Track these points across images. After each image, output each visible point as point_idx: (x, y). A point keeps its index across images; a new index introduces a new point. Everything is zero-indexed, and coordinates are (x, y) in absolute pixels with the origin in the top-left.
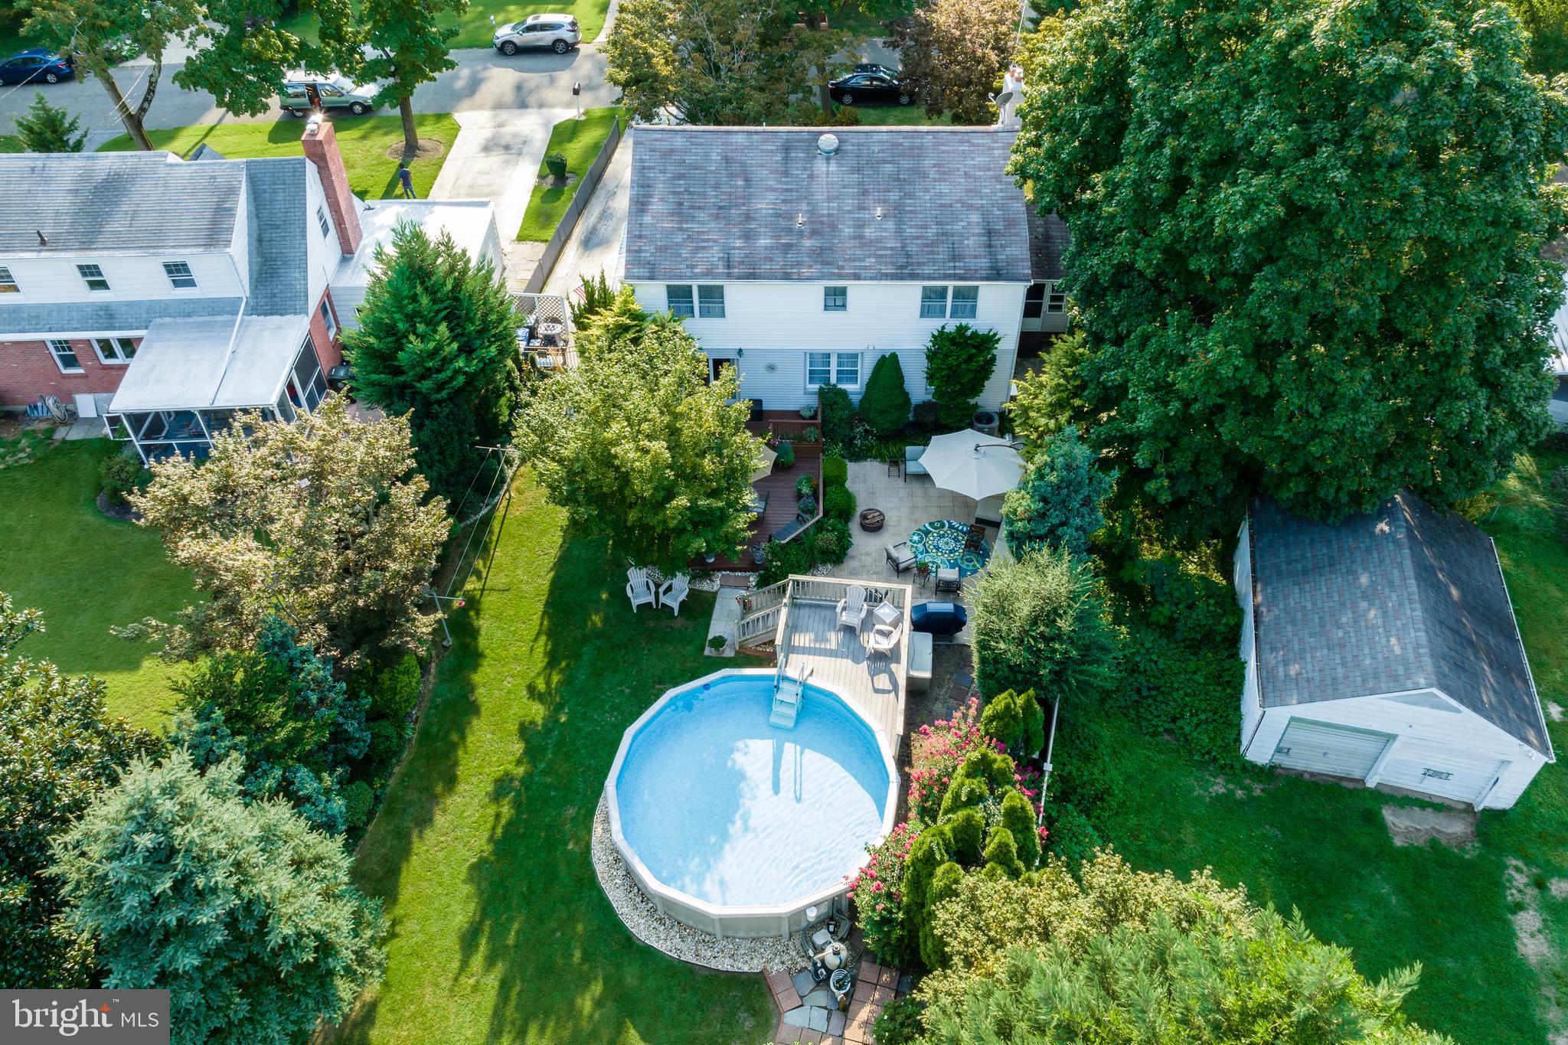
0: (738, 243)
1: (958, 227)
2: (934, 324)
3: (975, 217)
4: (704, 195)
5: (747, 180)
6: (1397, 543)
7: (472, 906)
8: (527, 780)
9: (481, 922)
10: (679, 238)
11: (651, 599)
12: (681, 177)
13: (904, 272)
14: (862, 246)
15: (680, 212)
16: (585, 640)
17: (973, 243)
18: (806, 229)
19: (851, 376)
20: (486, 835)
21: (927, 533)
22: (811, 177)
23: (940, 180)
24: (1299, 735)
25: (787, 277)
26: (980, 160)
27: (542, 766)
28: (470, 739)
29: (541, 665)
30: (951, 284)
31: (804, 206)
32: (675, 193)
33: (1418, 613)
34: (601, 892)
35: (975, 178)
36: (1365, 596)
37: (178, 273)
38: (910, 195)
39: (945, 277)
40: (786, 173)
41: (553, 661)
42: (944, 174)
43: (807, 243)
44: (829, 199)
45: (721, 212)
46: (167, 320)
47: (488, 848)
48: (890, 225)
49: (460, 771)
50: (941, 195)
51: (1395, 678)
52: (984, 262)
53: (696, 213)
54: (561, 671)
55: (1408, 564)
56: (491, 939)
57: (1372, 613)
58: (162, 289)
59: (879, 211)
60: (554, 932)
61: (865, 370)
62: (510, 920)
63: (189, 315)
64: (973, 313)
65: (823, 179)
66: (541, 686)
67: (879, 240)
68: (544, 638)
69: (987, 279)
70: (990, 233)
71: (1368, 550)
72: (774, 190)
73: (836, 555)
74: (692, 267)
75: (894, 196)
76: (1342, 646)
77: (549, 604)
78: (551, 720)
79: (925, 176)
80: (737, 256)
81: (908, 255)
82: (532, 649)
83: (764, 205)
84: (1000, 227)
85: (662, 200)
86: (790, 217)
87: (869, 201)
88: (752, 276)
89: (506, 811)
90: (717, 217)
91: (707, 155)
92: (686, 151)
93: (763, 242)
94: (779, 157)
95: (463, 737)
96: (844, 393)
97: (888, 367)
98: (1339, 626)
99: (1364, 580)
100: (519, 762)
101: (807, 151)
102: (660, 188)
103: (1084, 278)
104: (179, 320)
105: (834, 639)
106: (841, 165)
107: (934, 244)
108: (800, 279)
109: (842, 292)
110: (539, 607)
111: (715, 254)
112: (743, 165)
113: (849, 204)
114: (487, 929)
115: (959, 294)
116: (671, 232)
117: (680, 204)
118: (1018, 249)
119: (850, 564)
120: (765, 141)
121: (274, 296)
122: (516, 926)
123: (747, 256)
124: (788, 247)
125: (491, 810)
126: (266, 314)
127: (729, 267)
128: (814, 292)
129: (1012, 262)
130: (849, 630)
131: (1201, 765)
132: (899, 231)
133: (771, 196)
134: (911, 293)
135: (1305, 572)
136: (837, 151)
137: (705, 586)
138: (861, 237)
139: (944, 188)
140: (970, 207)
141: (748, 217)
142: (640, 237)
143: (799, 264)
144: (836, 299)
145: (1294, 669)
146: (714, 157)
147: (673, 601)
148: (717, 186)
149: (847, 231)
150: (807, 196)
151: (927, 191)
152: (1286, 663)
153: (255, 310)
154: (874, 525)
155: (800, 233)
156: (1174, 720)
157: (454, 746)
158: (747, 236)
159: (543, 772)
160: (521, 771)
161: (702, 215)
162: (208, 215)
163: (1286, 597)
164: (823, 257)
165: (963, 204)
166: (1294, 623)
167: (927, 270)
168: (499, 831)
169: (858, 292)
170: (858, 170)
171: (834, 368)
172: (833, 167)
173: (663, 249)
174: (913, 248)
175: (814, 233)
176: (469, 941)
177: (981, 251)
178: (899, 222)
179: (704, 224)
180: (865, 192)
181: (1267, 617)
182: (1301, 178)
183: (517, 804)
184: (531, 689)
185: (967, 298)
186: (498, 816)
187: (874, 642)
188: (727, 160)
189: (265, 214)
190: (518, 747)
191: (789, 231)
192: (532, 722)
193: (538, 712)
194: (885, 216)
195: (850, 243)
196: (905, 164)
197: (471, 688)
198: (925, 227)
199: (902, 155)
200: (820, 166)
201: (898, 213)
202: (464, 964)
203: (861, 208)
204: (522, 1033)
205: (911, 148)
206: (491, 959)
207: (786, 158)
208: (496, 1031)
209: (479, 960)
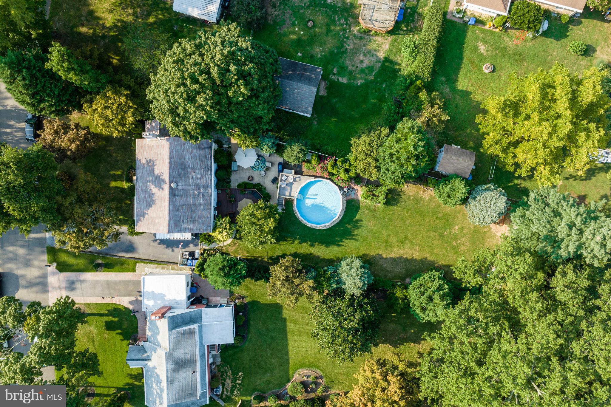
0: (202, 207)
1: (198, 155)
3: (195, 151)
4: (188, 215)
5: (184, 205)
6: (282, 81)
7: (334, 246)
8: (311, 241)
9: (336, 244)
10: (200, 221)
12: (183, 221)
13: (210, 169)
14: (203, 178)
15: (193, 221)
17: (202, 152)
18: (198, 191)
20: (321, 246)
22: (183, 190)
23: (184, 158)
26: (178, 148)
27: (308, 239)
28: (302, 252)
29: (286, 242)
31: (191, 191)
33: (300, 84)
34: (332, 226)
35: (184, 150)
36: (292, 90)
38: (189, 166)
40: (182, 196)
41: (286, 240)
42: (182, 157)
43: (202, 191)
44: (190, 185)
45: (193, 211)
46: (203, 341)
47: (324, 245)
48: (197, 171)
49: (309, 253)
50: (189, 158)
51: (313, 93)
52: (207, 150)
53: (193, 217)
54: (288, 238)
55: (288, 81)
56: (339, 242)
57: (297, 91)
59: (193, 174)
60: (338, 233)
62: (336, 240)
63: (202, 336)
65: (184, 187)
67: (201, 174)
69: (211, 149)
70: (199, 148)
71: (282, 86)
72: (187, 198)
74: (208, 217)
75: (189, 170)
78: (299, 239)
79: (183, 162)
80: (205, 207)
81: (205, 168)
83: (191, 201)
84: (198, 146)
85: (190, 225)
86: (194, 195)
87: (190, 176)
88: (211, 204)
89: (317, 243)
90: (195, 212)
91: (176, 215)
92: (175, 220)
93: (201, 201)
94: (177, 197)
100: (307, 243)
101: (175, 191)
102: (186, 226)
105: (287, 188)
106: (180, 182)
107: (202, 161)
108: (211, 193)
111: (204, 212)
112: (179, 206)
113: (191, 180)
116: (199, 223)
117: (191, 221)
118: (204, 142)
119: (262, 183)
120: (172, 201)
121: (198, 318)
122: (337, 238)
123: (205, 205)
124: (203, 195)
126: (202, 319)
127: (208, 209)
130: (287, 185)
132: (199, 169)
133: (189, 199)
136: (176, 183)
138: (200, 179)
139: (187, 158)
140: (192, 152)
141: (195, 205)
142: (200, 230)
143: (208, 193)
145: (304, 107)
146: (177, 213)
148: (186, 212)
149: (199, 181)
150: (189, 191)
151: (187, 162)
153: (201, 322)
154: (252, 178)
155: (199, 193)
157: (304, 255)
158: (200, 205)
159: (310, 238)
160: (309, 243)
162: (185, 335)
164: (206, 187)
165: (191, 153)
167: (209, 163)
168: (321, 244)
170: (181, 178)
172: (180, 184)
173: (203, 224)
174: (203, 167)
175: (199, 189)
176: (339, 245)
177: (204, 151)
178: (196, 169)
179: (196, 215)
180: (188, 177)
181: (290, 108)
183: (315, 242)
184: (292, 243)
186: (318, 245)
188: (178, 210)
190: (304, 244)
191: (198, 195)
192: (299, 242)
193: (297, 242)
194: (195, 172)
195: (202, 180)
196: (179, 166)
198: (198, 163)
199: (177, 167)
200: (180, 187)
201: (194, 169)
202: (343, 245)
203: (192, 178)
204: (354, 235)
205: (175, 165)
206: (342, 242)
207: (178, 196)
208: (354, 239)
209: (342, 244)
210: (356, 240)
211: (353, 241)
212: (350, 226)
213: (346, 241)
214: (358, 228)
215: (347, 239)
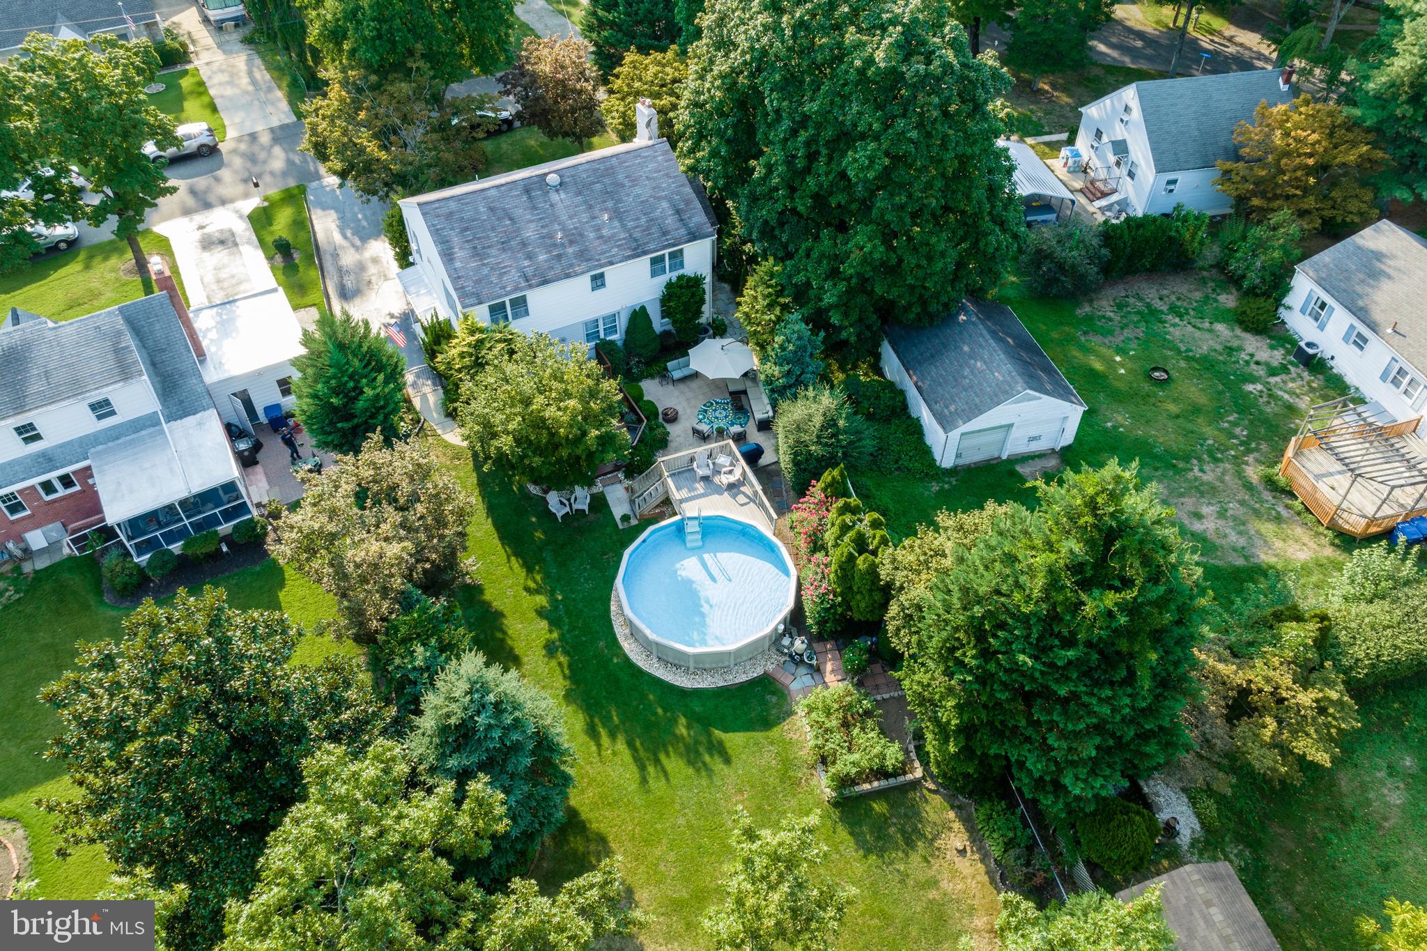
0: (526, 263)
1: (658, 212)
2: (662, 280)
3: (665, 204)
4: (488, 237)
5: (511, 219)
6: (974, 324)
7: (581, 716)
8: (562, 638)
9: (592, 721)
10: (485, 271)
11: (568, 509)
12: (466, 229)
13: (638, 252)
14: (605, 242)
15: (477, 254)
16: (540, 549)
17: (670, 221)
18: (565, 241)
19: (613, 330)
20: (561, 678)
21: (706, 411)
22: (552, 205)
23: (633, 186)
24: (968, 442)
25: (568, 276)
26: (652, 166)
27: (566, 627)
28: (510, 632)
29: (524, 574)
30: (666, 252)
31: (557, 227)
32: (468, 241)
33: (1002, 356)
34: (650, 675)
35: (654, 179)
36: (971, 358)
37: (102, 408)
38: (619, 201)
39: (664, 247)
40: (534, 208)
41: (530, 570)
42: (635, 181)
43: (570, 250)
44: (571, 217)
45: (504, 245)
46: (100, 448)
47: (567, 683)
48: (616, 223)
49: (517, 651)
50: (638, 196)
51: (1006, 392)
52: (683, 231)
53: (489, 251)
54: (539, 572)
55: (985, 332)
56: (604, 726)
57: (979, 364)
58: (89, 424)
59: (606, 217)
60: (637, 707)
61: (622, 323)
62: (609, 712)
63: (117, 438)
64: (682, 265)
65: (560, 205)
66: (532, 585)
67: (613, 235)
68: (513, 558)
69: (690, 241)
70: (678, 212)
71: (961, 333)
72: (532, 221)
73: (663, 443)
74: (504, 288)
75: (610, 204)
76: (972, 387)
77: (501, 538)
78: (553, 601)
79: (623, 186)
80: (529, 271)
81: (636, 240)
82: (511, 568)
83: (530, 233)
84: (682, 206)
85: (461, 248)
86: (551, 236)
87: (597, 212)
88: (545, 282)
89: (563, 659)
90: (504, 250)
91: (476, 209)
92: (461, 211)
93: (542, 257)
94: (525, 198)
95: (505, 633)
96: (612, 342)
97: (639, 317)
98: (965, 378)
99: (966, 348)
100: (551, 631)
101: (541, 189)
102: (456, 240)
103: (759, 224)
104: (110, 444)
105: (700, 487)
106: (567, 193)
107: (648, 228)
108: (577, 275)
109: (602, 275)
110: (497, 542)
111: (514, 275)
112: (504, 209)
113: (585, 217)
114: (596, 720)
115: (672, 255)
116: (478, 269)
117: (475, 248)
118: (699, 217)
119: (672, 445)
120: (511, 190)
121: (182, 402)
122: (614, 713)
123: (536, 270)
124: (559, 257)
125: (554, 663)
126: (181, 418)
127: (527, 281)
128: (585, 280)
129: (699, 226)
130: (705, 479)
131: (921, 479)
132: (623, 226)
133: (532, 226)
134: (644, 263)
135: (933, 356)
136: (561, 184)
137: (595, 490)
138: (601, 237)
139: (637, 190)
140: (659, 198)
141: (524, 244)
142: (459, 277)
143: (571, 266)
144: (598, 281)
145: (952, 408)
146: (482, 209)
147: (583, 504)
148: (493, 229)
149: (592, 235)
150: (555, 219)
151: (628, 195)
152: (947, 407)
153: (170, 418)
154: (672, 418)
155: (562, 245)
156: (896, 462)
157: (503, 641)
158: (530, 257)
159: (569, 631)
160: (555, 635)
161: (493, 251)
162: (111, 356)
163: (929, 373)
164: (583, 255)
165: (655, 198)
166: (940, 384)
167: (652, 246)
168: (567, 672)
169: (610, 273)
170: (579, 193)
171: (601, 328)
172: (563, 196)
173: (478, 282)
174: (637, 235)
175: (571, 242)
176: (592, 732)
177: (678, 224)
178: (621, 220)
179: (496, 256)
180: (591, 207)
181: (925, 387)
182: (892, 140)
183: (566, 653)
184: (527, 589)
185: (677, 257)
186: (560, 664)
187: (725, 479)
188: (491, 209)
189: (150, 343)
190: (544, 624)
191: (555, 245)
192: (542, 607)
193: (541, 600)
194: (610, 219)
195: (597, 243)
196: (607, 181)
197: (487, 605)
198: (638, 219)
199: (603, 176)
200: (555, 197)
201: (617, 214)
202: (599, 745)
203: (594, 218)
204: (657, 762)
205: (606, 170)
206: (613, 735)
207: (530, 198)
208: (642, 768)
209: (605, 740)
210: (644, 781)
211: (633, 768)
212: (682, 730)
213: (621, 746)
214: (690, 763)
215: (630, 744)
